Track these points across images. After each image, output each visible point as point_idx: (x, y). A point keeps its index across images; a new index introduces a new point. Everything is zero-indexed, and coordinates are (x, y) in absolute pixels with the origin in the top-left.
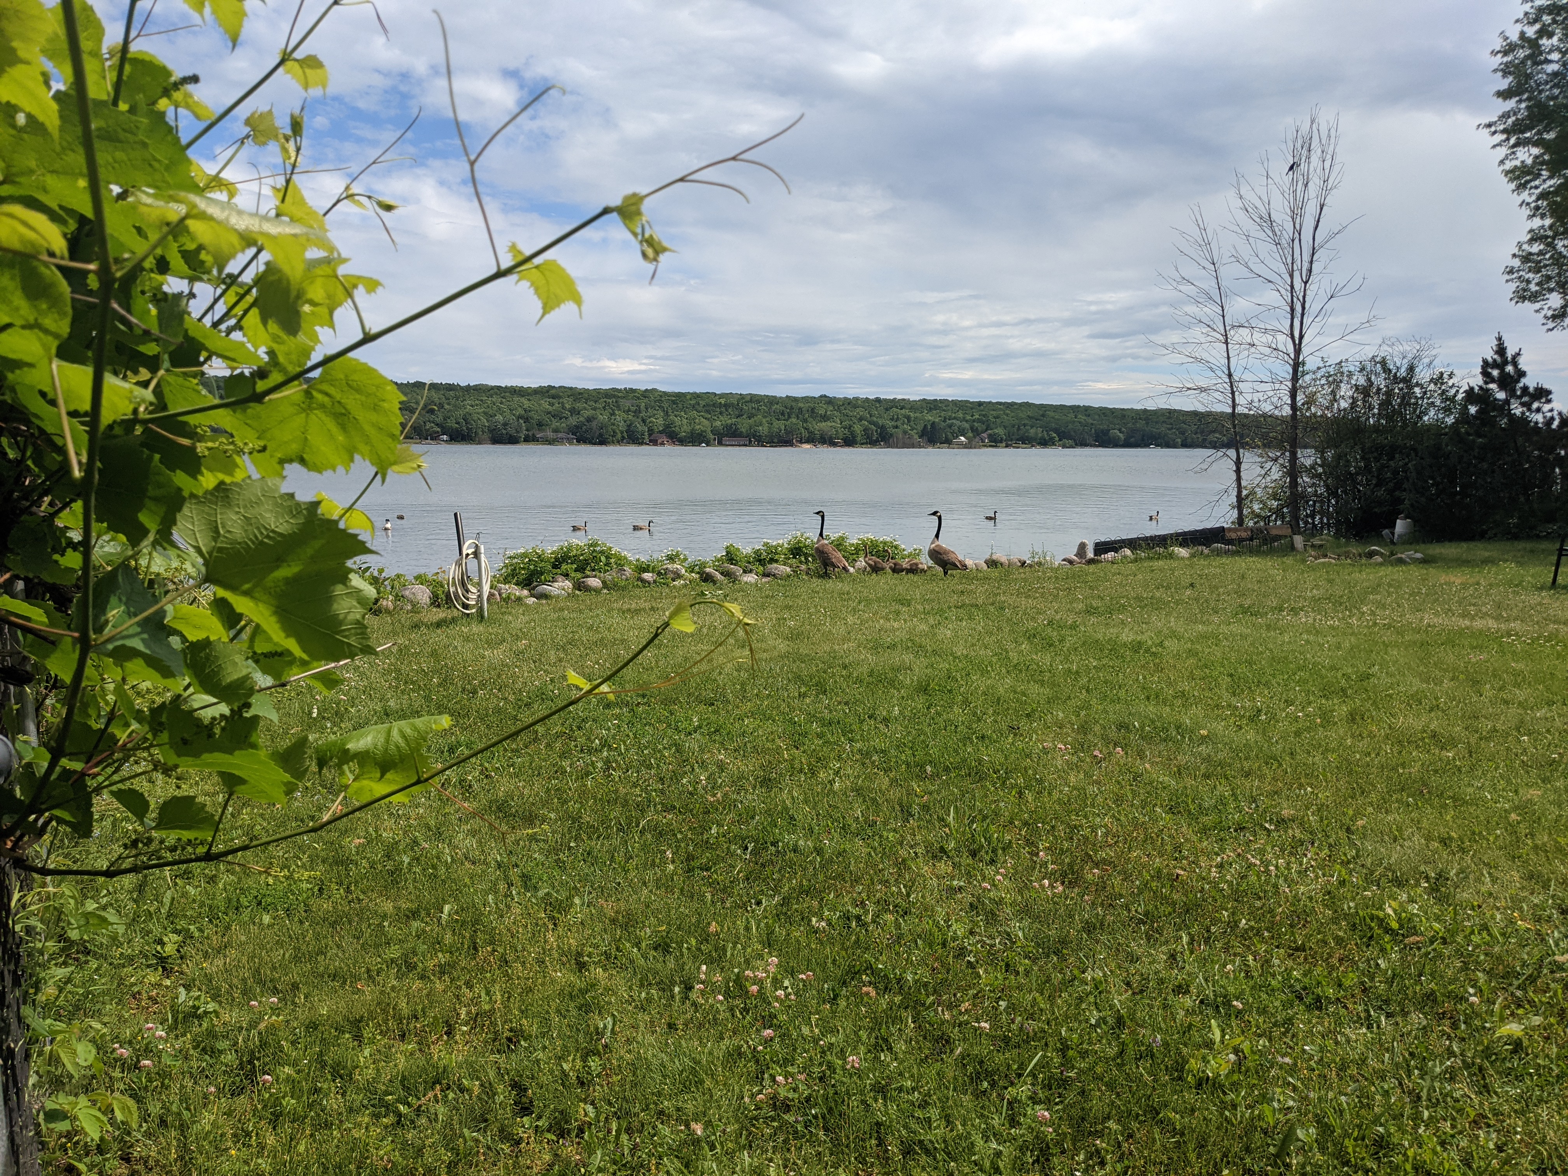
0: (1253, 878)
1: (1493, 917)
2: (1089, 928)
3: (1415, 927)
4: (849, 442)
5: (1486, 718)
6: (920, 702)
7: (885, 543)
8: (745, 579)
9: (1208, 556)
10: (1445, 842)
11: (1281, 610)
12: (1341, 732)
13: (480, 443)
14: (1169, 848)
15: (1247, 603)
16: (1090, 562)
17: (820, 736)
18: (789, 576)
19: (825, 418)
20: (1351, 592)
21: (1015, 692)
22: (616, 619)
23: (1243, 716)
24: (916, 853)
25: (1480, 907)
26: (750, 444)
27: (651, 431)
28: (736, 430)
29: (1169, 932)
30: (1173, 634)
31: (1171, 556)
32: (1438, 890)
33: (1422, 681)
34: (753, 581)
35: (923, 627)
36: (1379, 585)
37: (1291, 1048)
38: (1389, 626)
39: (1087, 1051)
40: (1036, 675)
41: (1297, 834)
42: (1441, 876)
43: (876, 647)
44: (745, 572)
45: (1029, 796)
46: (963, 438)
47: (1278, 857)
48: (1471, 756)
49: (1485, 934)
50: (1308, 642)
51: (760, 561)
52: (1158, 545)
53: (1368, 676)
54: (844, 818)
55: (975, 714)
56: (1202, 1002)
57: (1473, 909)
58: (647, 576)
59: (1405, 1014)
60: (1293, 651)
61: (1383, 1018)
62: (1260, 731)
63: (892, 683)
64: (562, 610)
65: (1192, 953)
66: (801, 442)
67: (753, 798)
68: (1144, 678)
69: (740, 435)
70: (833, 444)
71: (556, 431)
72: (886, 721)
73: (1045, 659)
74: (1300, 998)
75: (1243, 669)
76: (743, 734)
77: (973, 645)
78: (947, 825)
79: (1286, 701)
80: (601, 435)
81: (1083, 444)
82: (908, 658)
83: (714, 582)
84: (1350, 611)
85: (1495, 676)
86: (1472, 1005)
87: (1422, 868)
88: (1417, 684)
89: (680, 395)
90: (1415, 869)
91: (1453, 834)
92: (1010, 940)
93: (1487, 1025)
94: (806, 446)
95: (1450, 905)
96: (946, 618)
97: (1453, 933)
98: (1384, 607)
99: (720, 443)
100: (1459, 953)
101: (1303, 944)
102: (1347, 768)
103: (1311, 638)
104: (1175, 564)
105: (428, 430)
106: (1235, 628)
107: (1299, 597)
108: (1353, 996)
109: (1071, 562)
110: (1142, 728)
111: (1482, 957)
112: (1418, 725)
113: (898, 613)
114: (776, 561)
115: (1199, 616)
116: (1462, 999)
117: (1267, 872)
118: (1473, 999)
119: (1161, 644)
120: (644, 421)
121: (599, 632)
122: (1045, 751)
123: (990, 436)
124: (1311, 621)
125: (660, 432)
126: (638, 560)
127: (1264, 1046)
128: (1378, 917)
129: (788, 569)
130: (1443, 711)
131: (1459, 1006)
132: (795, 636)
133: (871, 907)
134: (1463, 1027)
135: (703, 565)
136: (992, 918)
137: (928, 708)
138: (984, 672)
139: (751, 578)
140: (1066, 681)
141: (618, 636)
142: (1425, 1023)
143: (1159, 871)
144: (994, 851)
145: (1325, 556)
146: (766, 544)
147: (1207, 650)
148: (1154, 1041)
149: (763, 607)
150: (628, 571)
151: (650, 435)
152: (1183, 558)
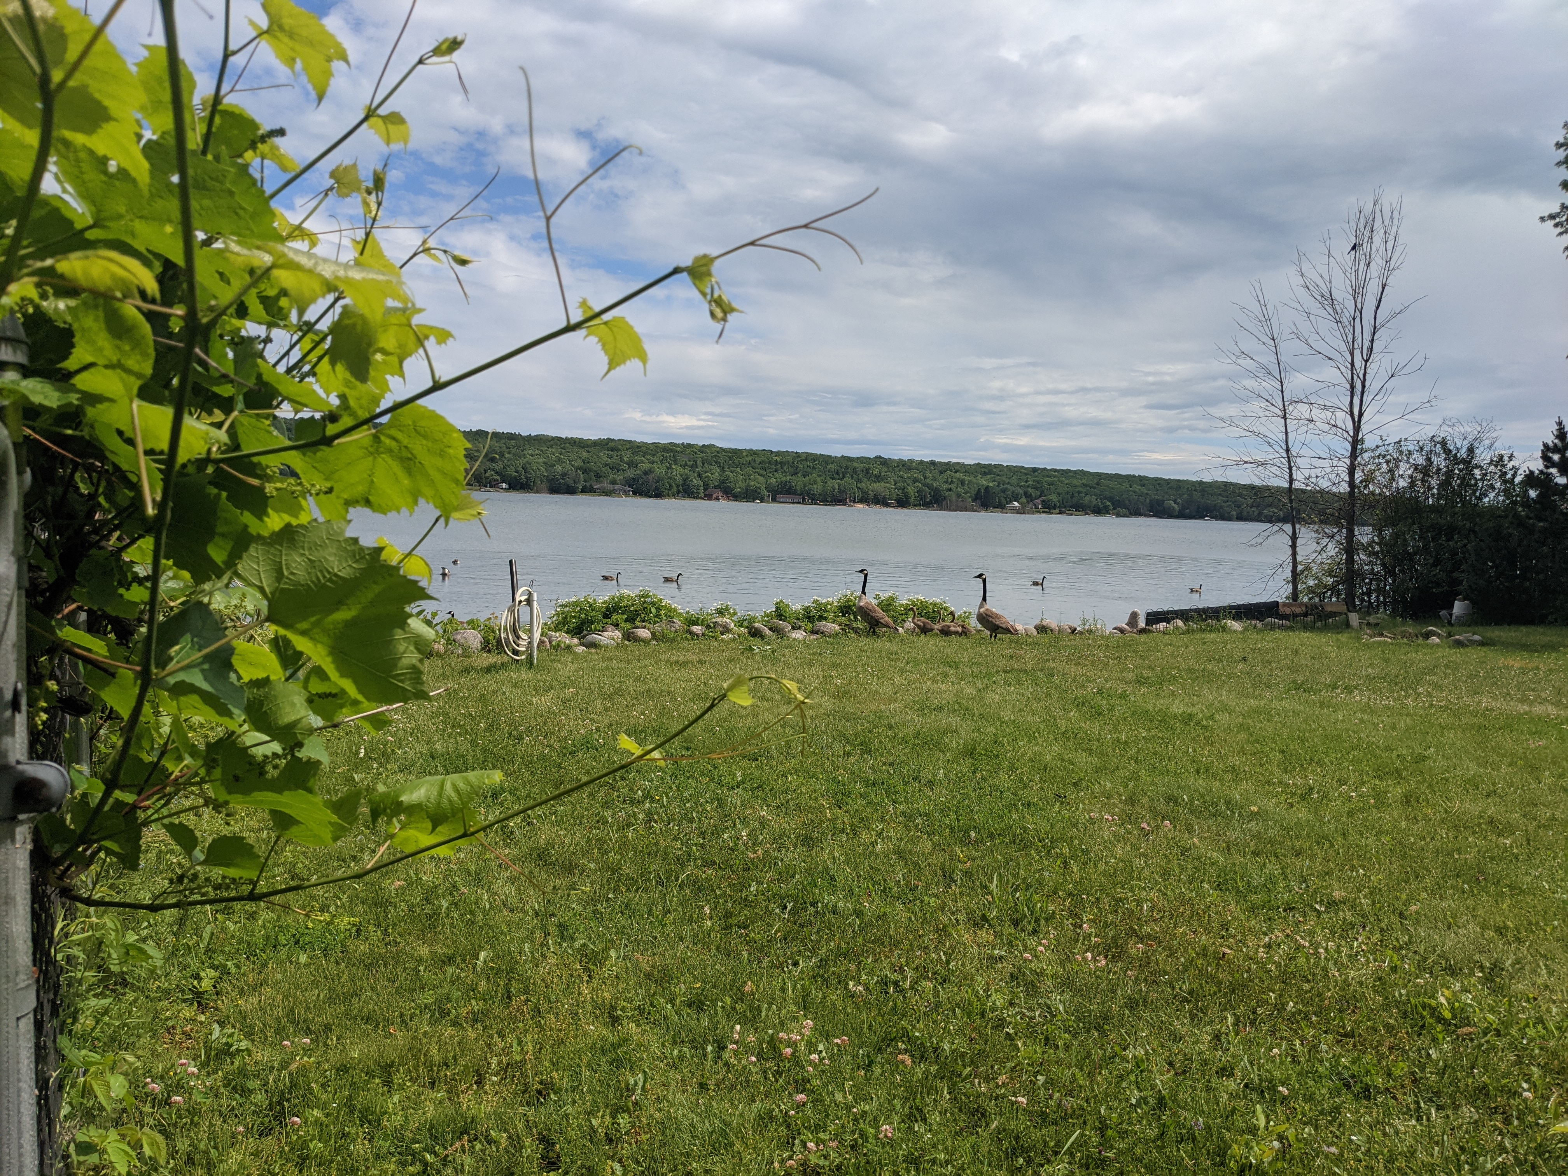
0: (1302, 961)
1: (1549, 1010)
2: (1132, 1004)
3: (1468, 1017)
4: (903, 503)
5: (1545, 806)
6: (965, 766)
7: (935, 604)
8: (794, 635)
9: (1261, 630)
10: (1500, 931)
11: (1335, 687)
12: (1395, 814)
13: (537, 492)
14: (1215, 925)
15: (1300, 679)
16: (1142, 631)
17: (864, 796)
18: (837, 634)
19: (878, 478)
20: (1406, 672)
21: (1063, 760)
22: (663, 671)
23: (1295, 794)
24: (957, 920)
25: (1535, 999)
26: (803, 502)
27: (706, 486)
28: (790, 488)
29: (1213, 1012)
30: (1225, 708)
31: (1224, 629)
32: (1493, 981)
33: (1479, 765)
34: (801, 637)
35: (971, 690)
36: (1436, 667)
37: (1337, 1137)
38: (1446, 708)
39: (1126, 1132)
40: (1084, 743)
41: (1349, 916)
42: (1497, 967)
43: (923, 709)
44: (793, 628)
45: (1074, 866)
46: (1016, 504)
47: (1328, 940)
48: (1529, 844)
49: (1540, 1027)
50: (1362, 721)
51: (809, 618)
52: (1210, 618)
53: (1424, 758)
54: (885, 881)
55: (1022, 780)
56: (1246, 1086)
57: (1528, 1001)
58: (696, 629)
59: (1456, 1107)
60: (1347, 730)
61: (1433, 1111)
62: (1312, 810)
63: (938, 745)
64: (610, 659)
65: (1237, 1034)
66: (854, 502)
67: (793, 856)
68: (1194, 751)
69: (795, 493)
70: (887, 505)
71: (613, 482)
72: (931, 783)
73: (1093, 728)
74: (1348, 1086)
75: (1294, 746)
76: (786, 791)
77: (1021, 710)
78: (990, 893)
79: (1339, 780)
80: (657, 488)
81: (1137, 513)
82: (954, 721)
83: (762, 637)
84: (1406, 691)
85: (1554, 763)
86: (1525, 1100)
87: (1477, 957)
88: (1473, 769)
89: (736, 452)
90: (1470, 959)
91: (1509, 923)
92: (1050, 1013)
93: (1541, 1122)
94: (859, 506)
95: (1504, 997)
96: (994, 682)
97: (1507, 1025)
98: (1440, 688)
99: (774, 500)
100: (1513, 1047)
101: (1352, 1030)
102: (1401, 850)
103: (1366, 717)
104: (1227, 637)
105: (487, 478)
106: (1287, 704)
107: (1354, 675)
108: (1403, 1086)
109: (1122, 631)
110: (1191, 802)
111: (1537, 1051)
112: (1476, 810)
113: (946, 675)
114: (826, 619)
115: (1251, 690)
116: (1515, 1094)
117: (1316, 954)
118: (1526, 1094)
119: (1212, 717)
120: (700, 476)
121: (646, 683)
122: (1092, 821)
123: (1043, 502)
124: (1365, 699)
125: (715, 487)
126: (688, 613)
127: (1310, 1134)
128: (1430, 1006)
129: (837, 627)
130: (1501, 797)
131: (1512, 1101)
132: (841, 694)
133: (910, 973)
134: (1516, 1122)
135: (752, 620)
136: (1032, 989)
137: (974, 773)
138: (1031, 738)
139: (799, 635)
140: (1114, 750)
141: (665, 688)
142: (1476, 1117)
143: (1205, 948)
144: (1037, 921)
145: (1381, 635)
146: (816, 602)
147: (1259, 725)
148: (1196, 1124)
149: (810, 664)
150: (678, 624)
151: (705, 490)
152: (1235, 632)
